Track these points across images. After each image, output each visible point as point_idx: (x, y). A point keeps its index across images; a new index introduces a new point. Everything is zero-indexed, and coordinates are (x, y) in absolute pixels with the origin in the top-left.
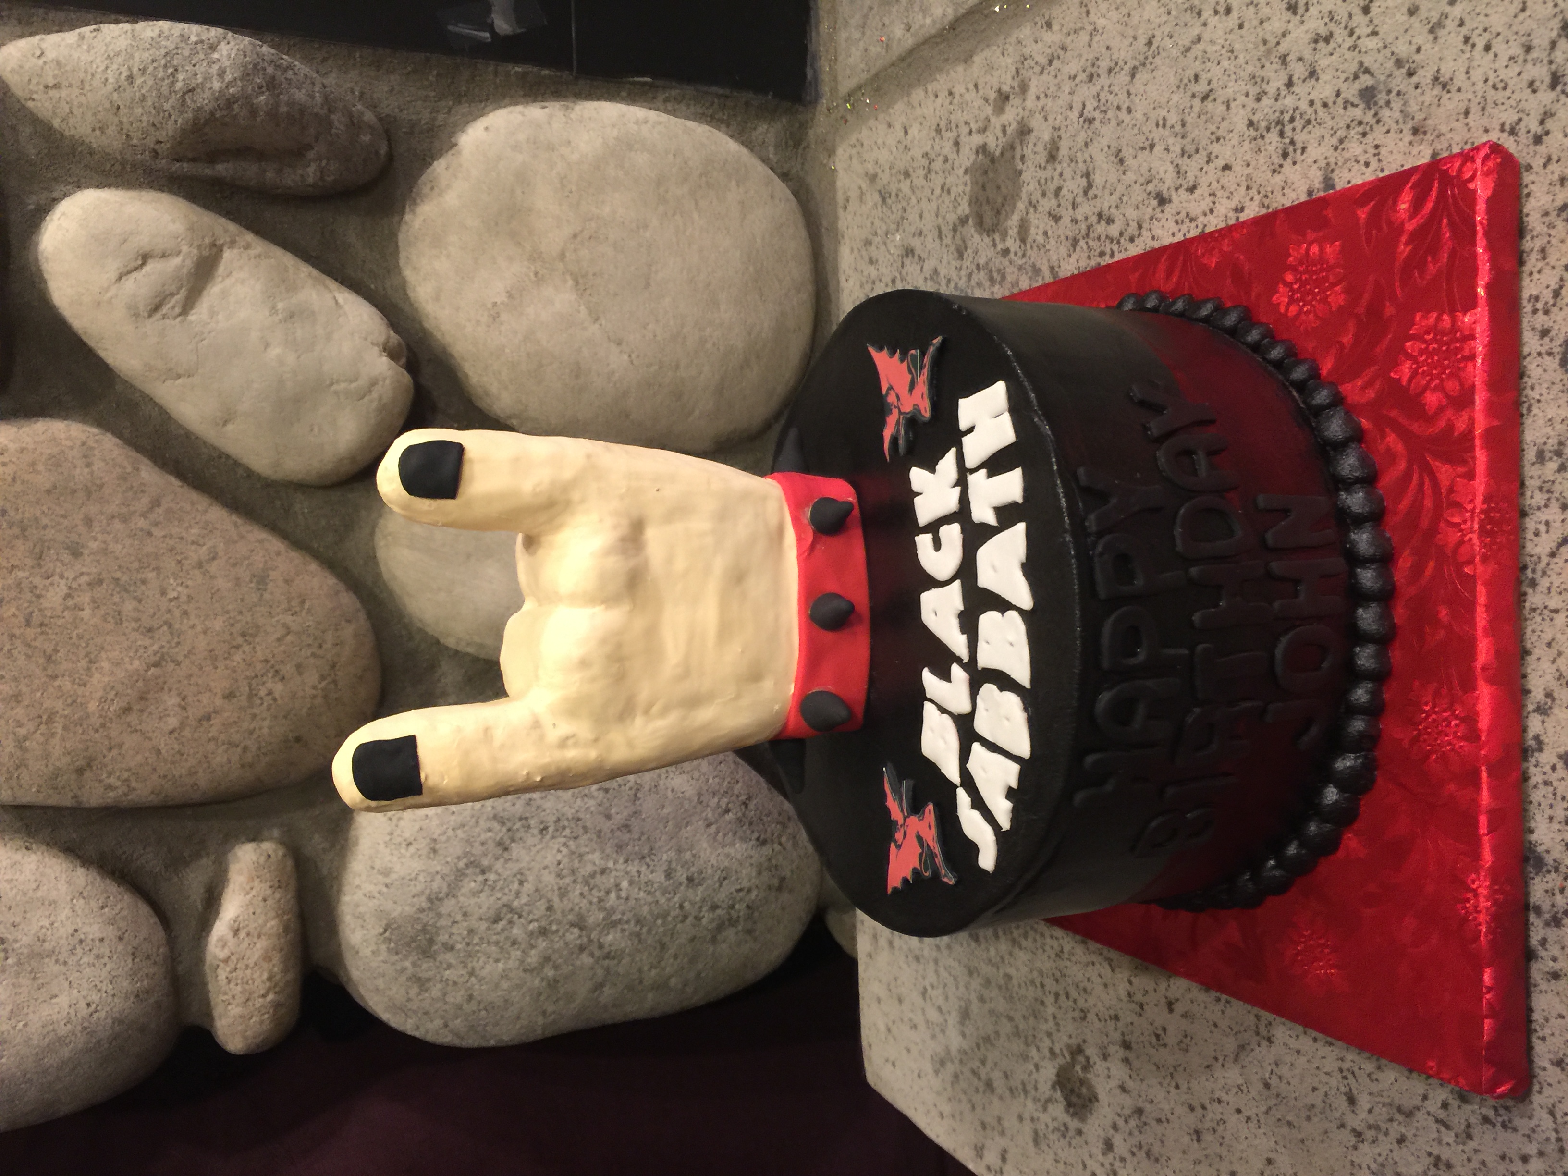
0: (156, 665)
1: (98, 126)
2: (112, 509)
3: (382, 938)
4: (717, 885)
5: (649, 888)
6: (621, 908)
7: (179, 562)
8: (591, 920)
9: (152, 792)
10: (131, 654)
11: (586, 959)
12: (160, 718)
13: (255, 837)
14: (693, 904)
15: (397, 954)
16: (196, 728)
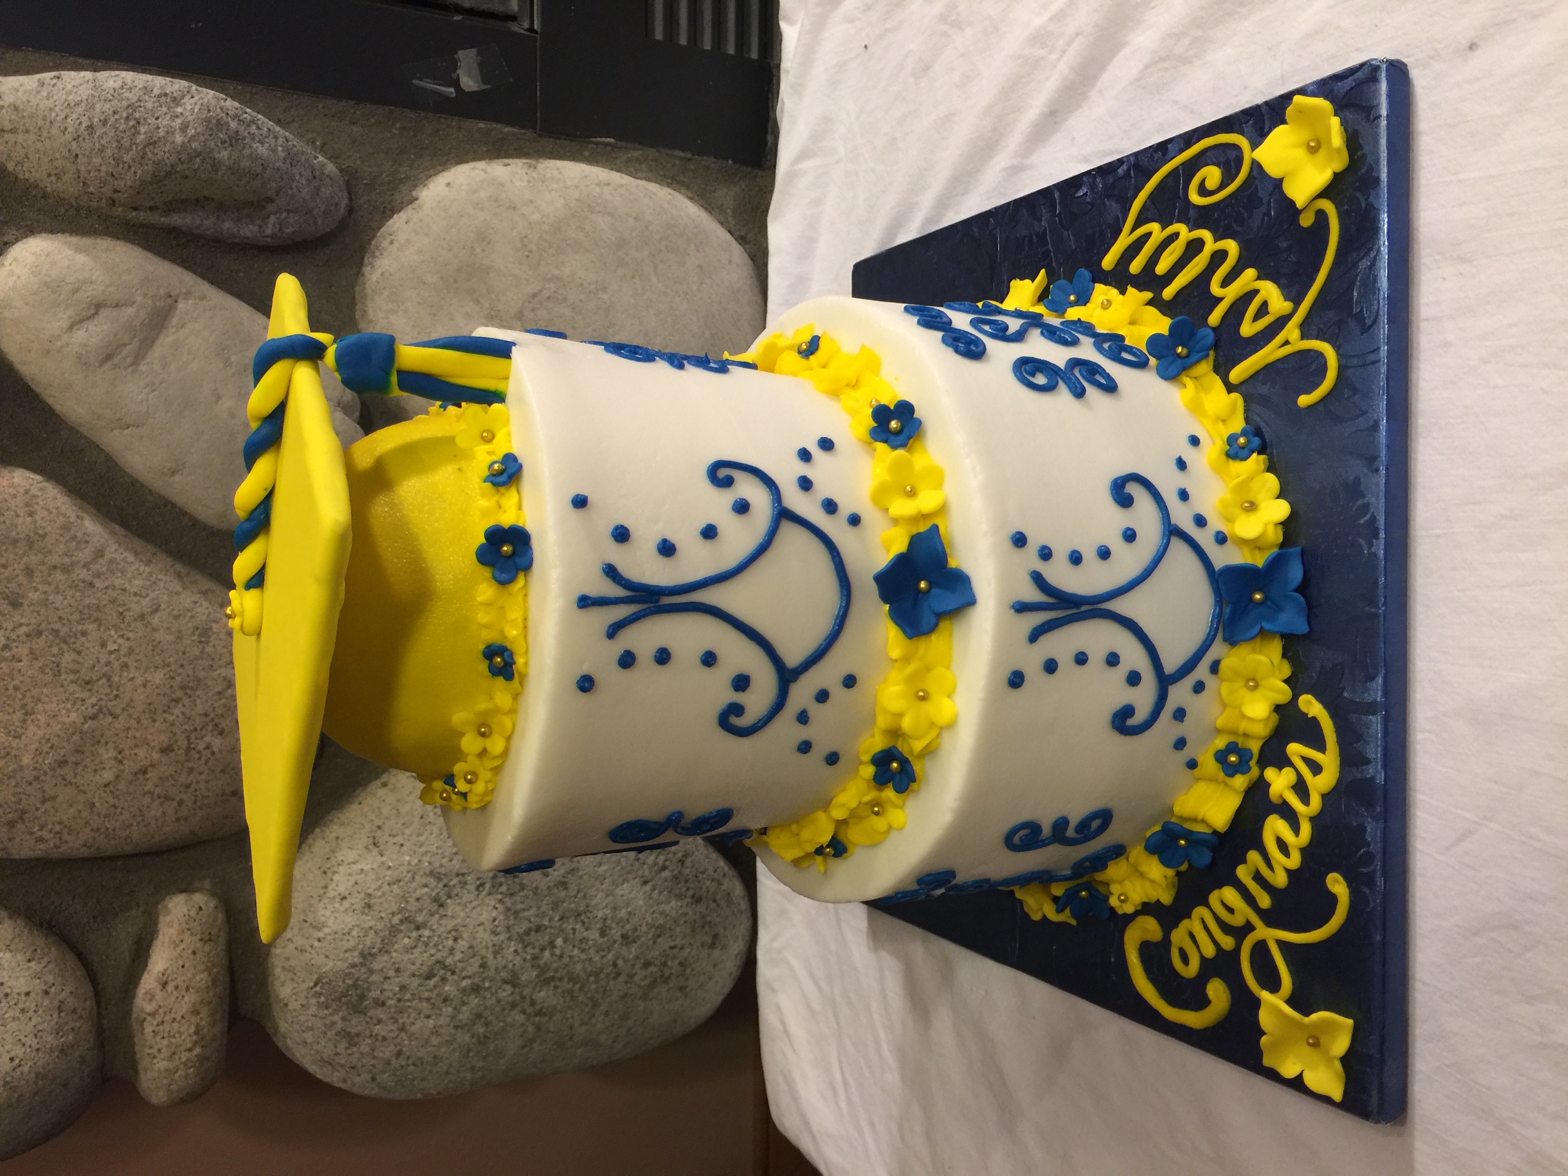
0: (93, 718)
1: (53, 172)
2: (55, 559)
3: (313, 992)
4: (651, 943)
5: (584, 945)
6: (555, 965)
7: (121, 613)
8: (524, 977)
9: (85, 845)
10: (69, 706)
11: (517, 1017)
12: (96, 771)
13: (187, 889)
14: (626, 961)
15: (327, 1008)
16: (131, 782)
